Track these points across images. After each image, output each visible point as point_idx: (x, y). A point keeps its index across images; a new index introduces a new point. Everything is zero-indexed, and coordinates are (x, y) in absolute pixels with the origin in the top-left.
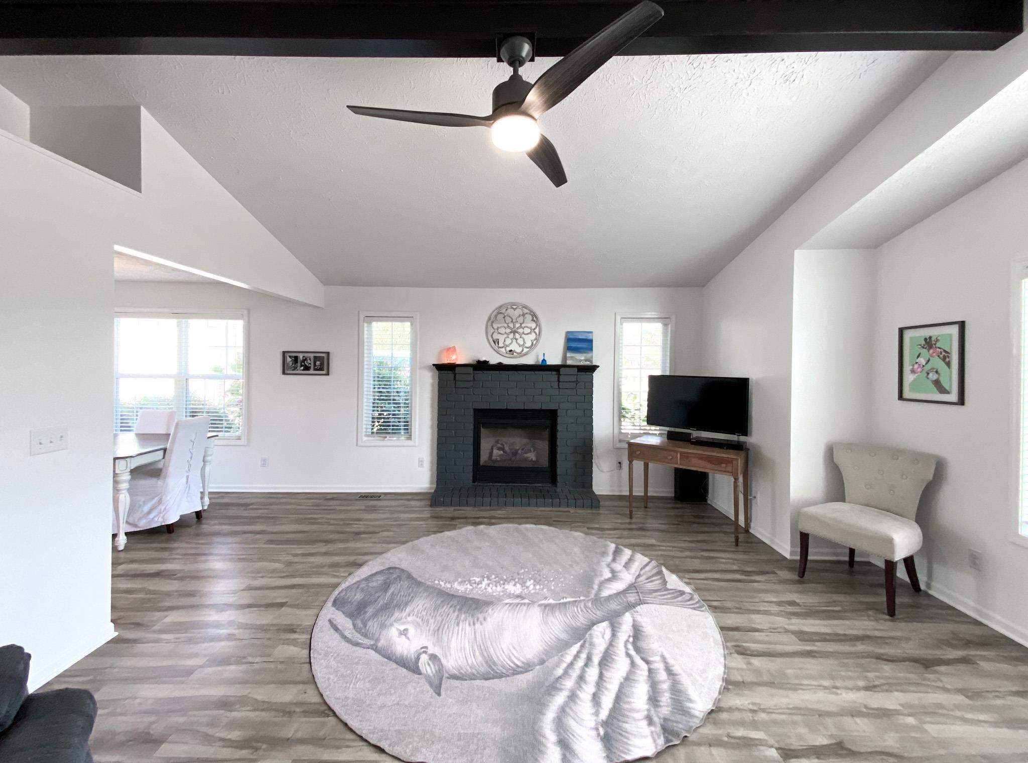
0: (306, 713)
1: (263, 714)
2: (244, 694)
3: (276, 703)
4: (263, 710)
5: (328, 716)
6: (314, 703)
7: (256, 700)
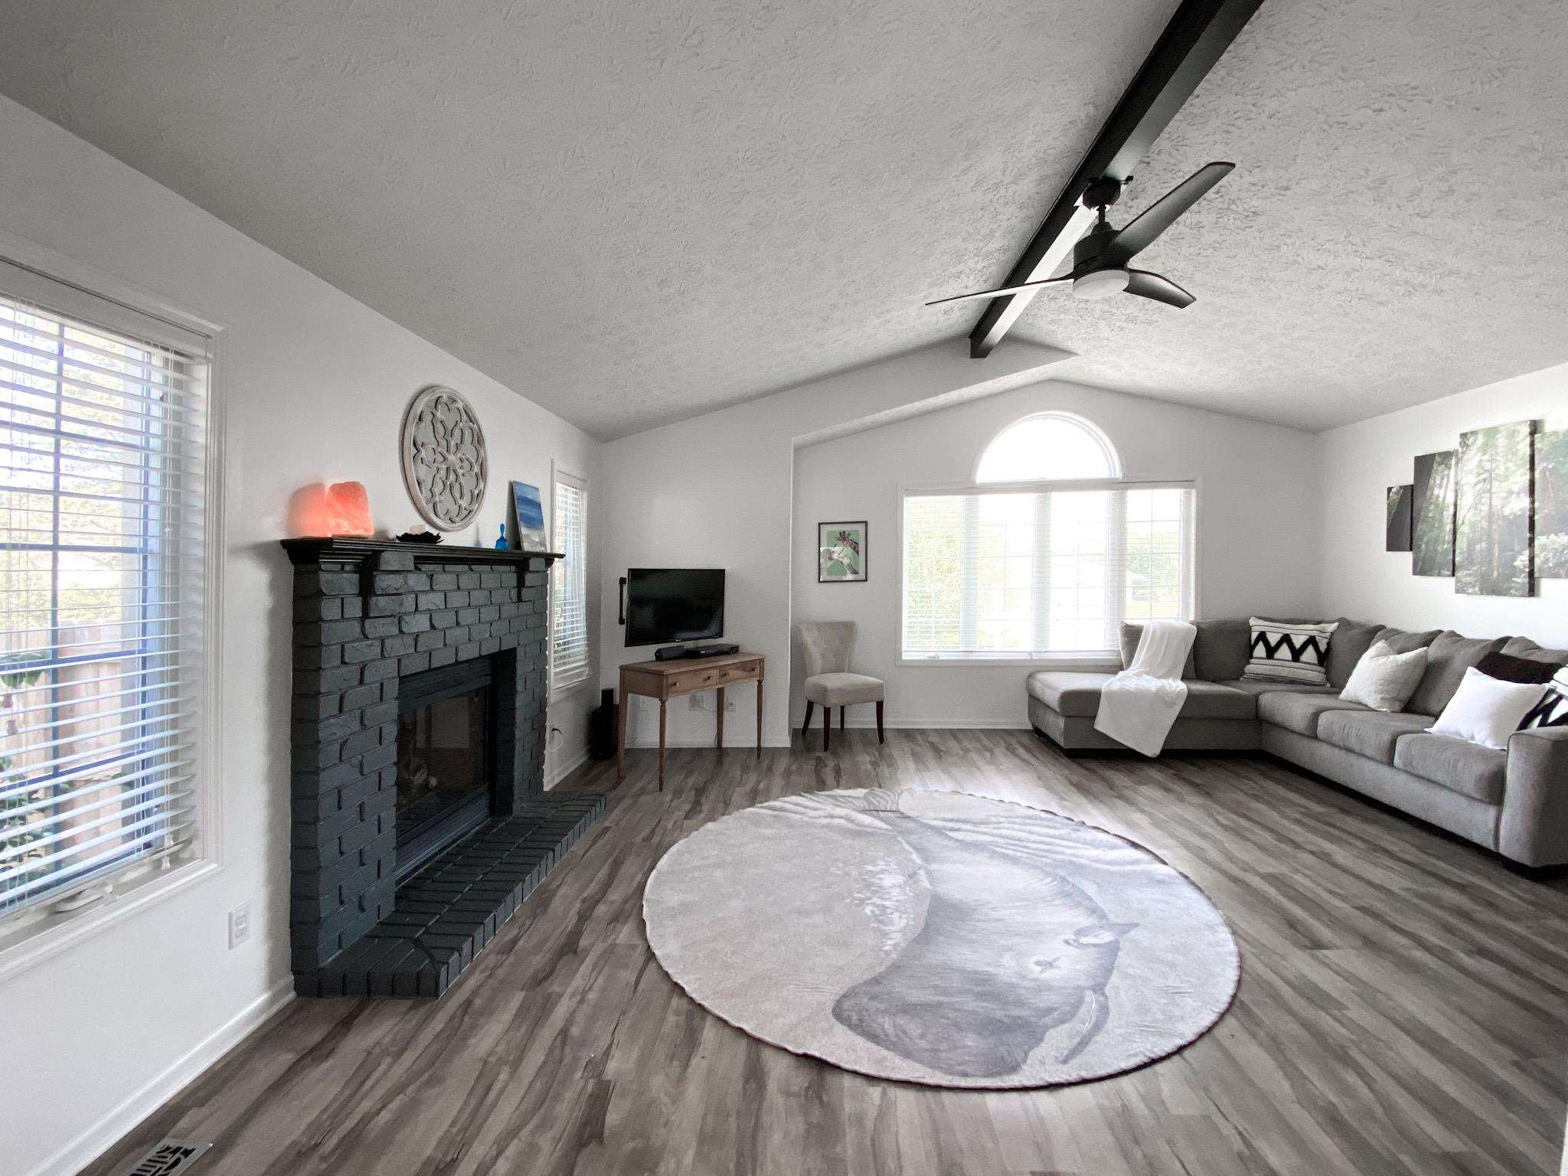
0: (1258, 1023)
1: (1301, 1067)
2: (1298, 1106)
3: (1275, 1060)
4: (1297, 1069)
5: (1242, 1002)
6: (1238, 1020)
7: (1292, 1087)
